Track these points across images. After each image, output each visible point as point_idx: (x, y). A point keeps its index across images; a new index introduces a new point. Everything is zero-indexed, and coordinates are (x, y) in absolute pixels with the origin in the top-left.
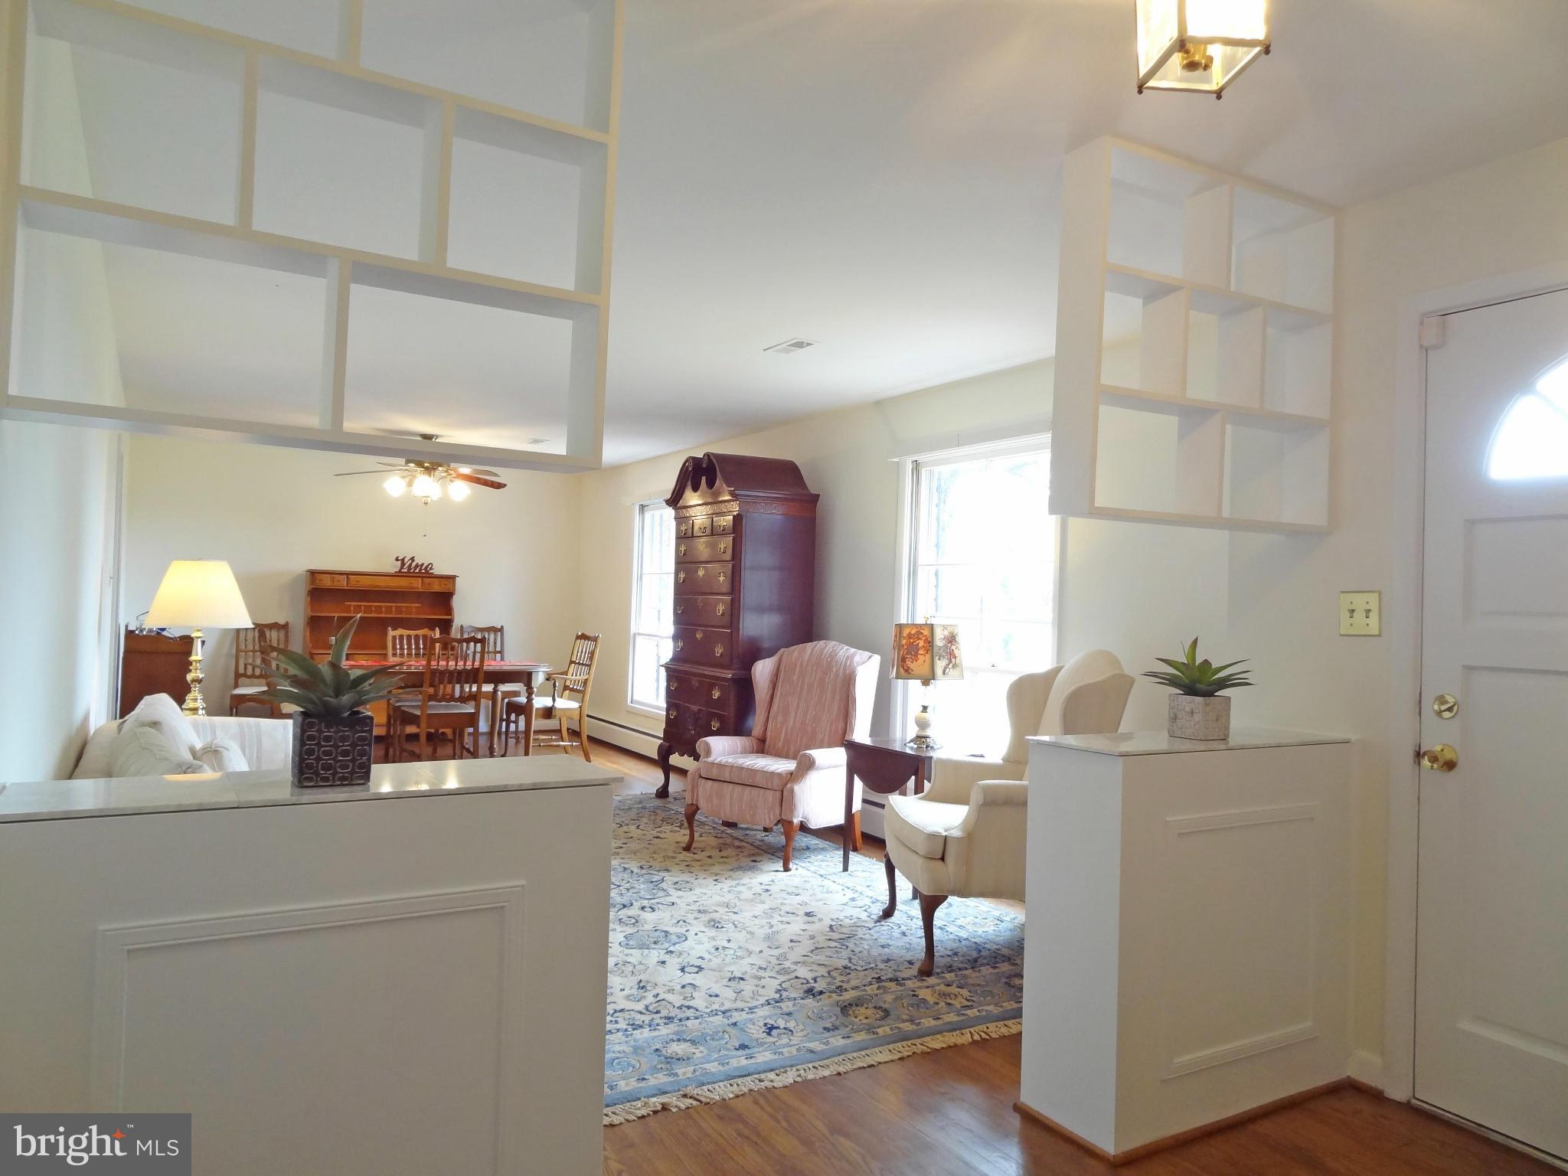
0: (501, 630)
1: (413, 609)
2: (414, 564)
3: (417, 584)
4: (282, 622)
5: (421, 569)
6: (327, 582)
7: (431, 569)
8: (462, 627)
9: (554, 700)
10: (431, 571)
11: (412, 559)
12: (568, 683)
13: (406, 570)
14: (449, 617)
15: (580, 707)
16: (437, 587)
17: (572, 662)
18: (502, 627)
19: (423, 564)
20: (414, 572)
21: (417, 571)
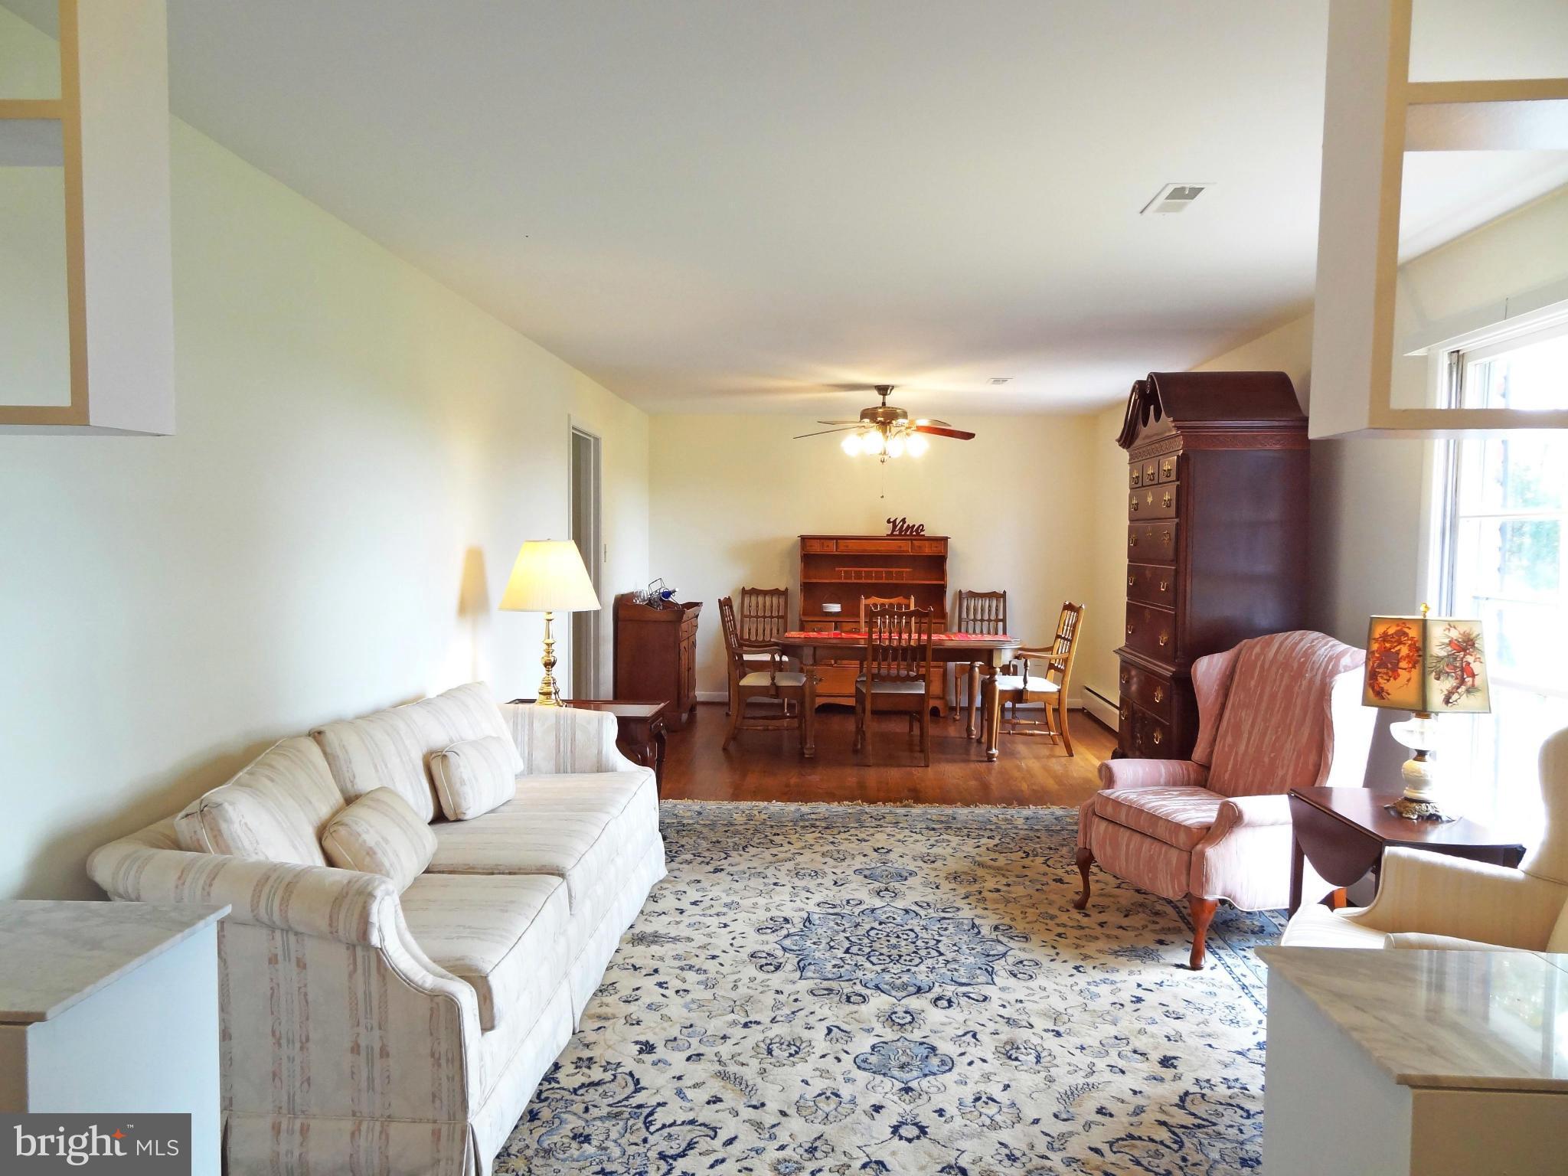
0: (1004, 594)
1: (905, 575)
2: (905, 526)
3: (906, 547)
4: (782, 588)
5: (912, 532)
6: (816, 548)
7: (922, 530)
8: (960, 591)
9: (1025, 682)
10: (922, 533)
11: (904, 521)
12: (1053, 662)
13: (897, 533)
14: (943, 583)
15: (1059, 691)
16: (928, 550)
17: (1058, 637)
18: (1005, 592)
19: (914, 526)
20: (905, 535)
21: (908, 533)
